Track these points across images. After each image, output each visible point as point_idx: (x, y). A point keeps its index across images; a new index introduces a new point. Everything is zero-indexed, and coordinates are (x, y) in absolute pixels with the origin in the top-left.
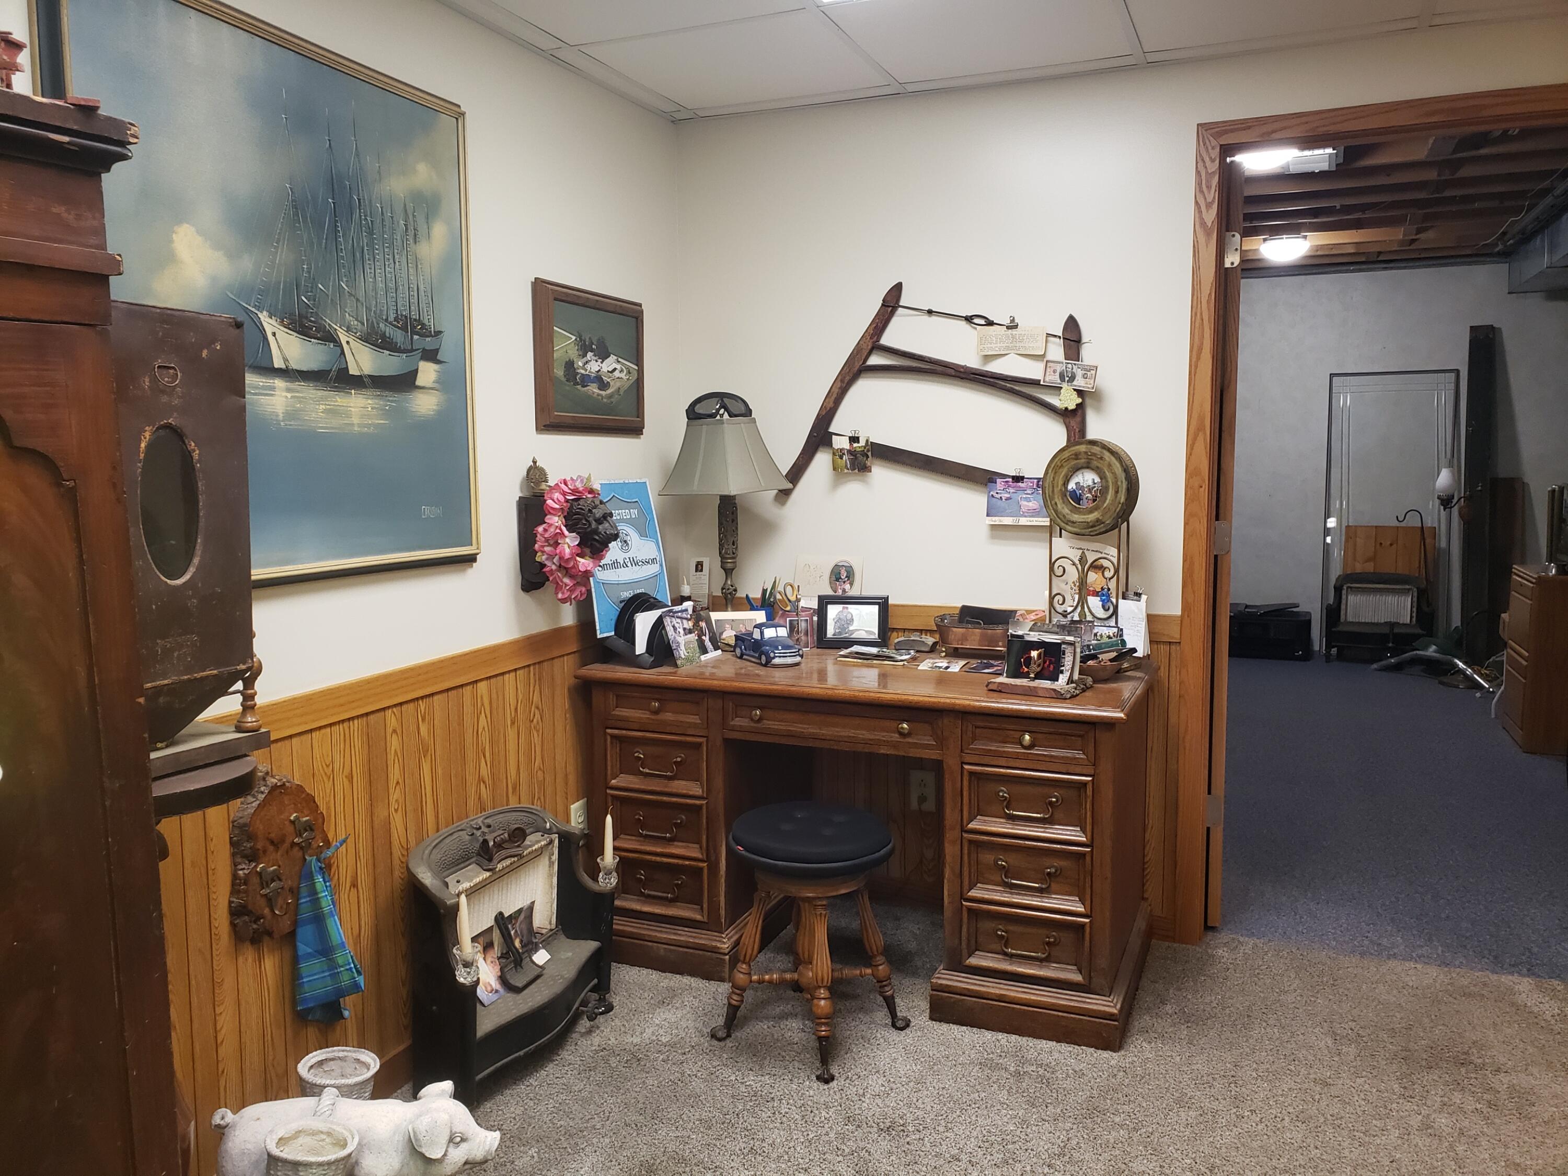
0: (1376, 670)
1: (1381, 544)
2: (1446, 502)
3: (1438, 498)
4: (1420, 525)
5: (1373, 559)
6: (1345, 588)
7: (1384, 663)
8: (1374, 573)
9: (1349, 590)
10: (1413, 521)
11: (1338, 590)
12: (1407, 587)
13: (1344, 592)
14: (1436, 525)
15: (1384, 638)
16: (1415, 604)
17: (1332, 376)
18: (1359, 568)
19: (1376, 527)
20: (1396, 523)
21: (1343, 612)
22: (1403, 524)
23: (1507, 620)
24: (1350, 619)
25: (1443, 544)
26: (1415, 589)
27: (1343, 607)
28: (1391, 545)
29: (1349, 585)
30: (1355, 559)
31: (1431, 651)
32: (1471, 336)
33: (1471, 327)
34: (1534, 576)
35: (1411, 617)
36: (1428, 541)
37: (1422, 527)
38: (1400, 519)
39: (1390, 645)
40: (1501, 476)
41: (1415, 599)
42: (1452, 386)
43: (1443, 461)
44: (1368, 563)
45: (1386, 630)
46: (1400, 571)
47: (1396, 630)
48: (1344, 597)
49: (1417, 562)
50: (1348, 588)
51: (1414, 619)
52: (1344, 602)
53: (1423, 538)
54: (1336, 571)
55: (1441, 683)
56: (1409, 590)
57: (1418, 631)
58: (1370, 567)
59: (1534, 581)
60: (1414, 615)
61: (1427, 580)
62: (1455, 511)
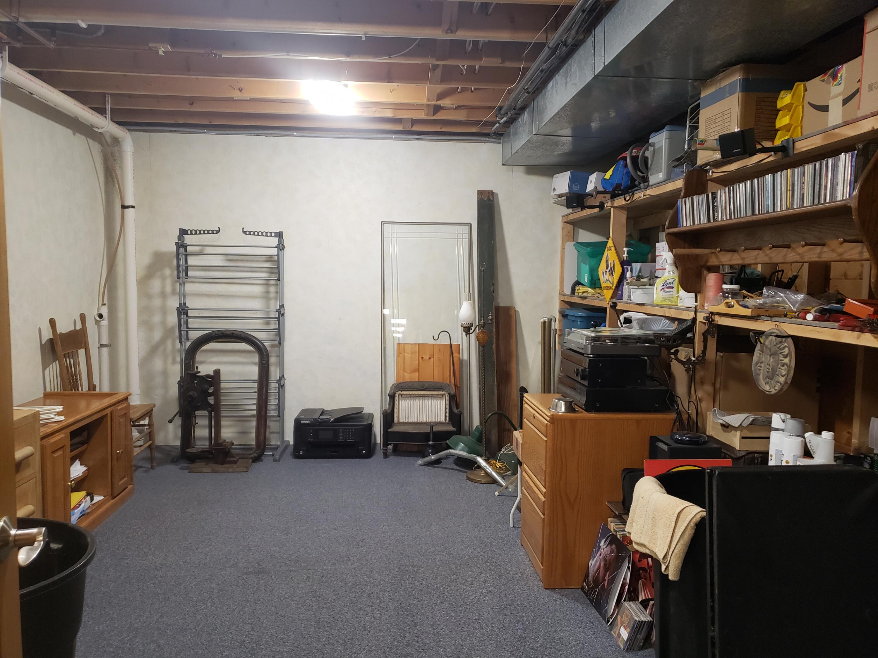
0: (421, 465)
1: (422, 358)
2: (467, 329)
3: (462, 326)
4: (449, 343)
5: (418, 370)
6: (397, 395)
7: (427, 459)
8: (419, 382)
9: (400, 396)
10: (444, 340)
11: (392, 397)
12: (441, 393)
13: (396, 398)
14: (460, 343)
15: (425, 437)
16: (448, 406)
17: (382, 222)
18: (408, 377)
19: (419, 344)
20: (433, 342)
21: (396, 415)
22: (437, 342)
23: (520, 441)
24: (402, 420)
25: (465, 357)
26: (447, 394)
27: (396, 410)
28: (430, 358)
29: (400, 392)
30: (404, 370)
31: (460, 451)
32: (478, 198)
33: (478, 191)
34: (549, 414)
35: (446, 417)
36: (455, 355)
37: (451, 345)
38: (436, 338)
39: (431, 443)
40: (501, 305)
41: (448, 402)
42: (467, 236)
43: (464, 295)
44: (413, 374)
45: (428, 430)
46: (436, 380)
47: (435, 429)
48: (396, 402)
49: (448, 372)
50: (399, 394)
51: (448, 418)
52: (396, 406)
53: (452, 353)
54: (391, 380)
55: (469, 479)
56: (443, 395)
57: (451, 428)
58: (415, 377)
59: (548, 419)
60: (447, 415)
61: (456, 386)
62: (473, 336)
